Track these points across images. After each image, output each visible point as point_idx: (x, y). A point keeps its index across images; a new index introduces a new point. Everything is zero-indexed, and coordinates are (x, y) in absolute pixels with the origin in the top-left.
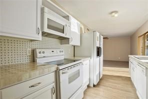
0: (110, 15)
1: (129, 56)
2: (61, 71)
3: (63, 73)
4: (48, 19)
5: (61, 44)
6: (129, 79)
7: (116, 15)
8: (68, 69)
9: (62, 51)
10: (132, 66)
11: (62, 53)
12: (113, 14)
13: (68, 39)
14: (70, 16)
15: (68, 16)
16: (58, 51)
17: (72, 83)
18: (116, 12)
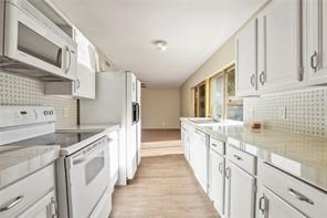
0: (154, 46)
1: (182, 119)
2: (71, 157)
3: (75, 163)
4: (19, 23)
5: (45, 93)
6: (181, 157)
7: (164, 48)
8: (84, 152)
9: (51, 113)
10: (186, 134)
11: (50, 118)
12: (160, 45)
13: (70, 81)
14: (74, 27)
15: (71, 28)
16: (39, 110)
17: (92, 183)
18: (164, 43)
